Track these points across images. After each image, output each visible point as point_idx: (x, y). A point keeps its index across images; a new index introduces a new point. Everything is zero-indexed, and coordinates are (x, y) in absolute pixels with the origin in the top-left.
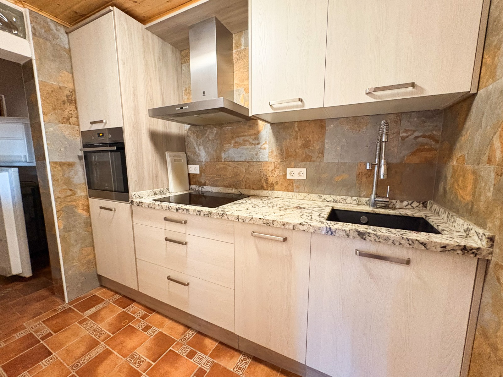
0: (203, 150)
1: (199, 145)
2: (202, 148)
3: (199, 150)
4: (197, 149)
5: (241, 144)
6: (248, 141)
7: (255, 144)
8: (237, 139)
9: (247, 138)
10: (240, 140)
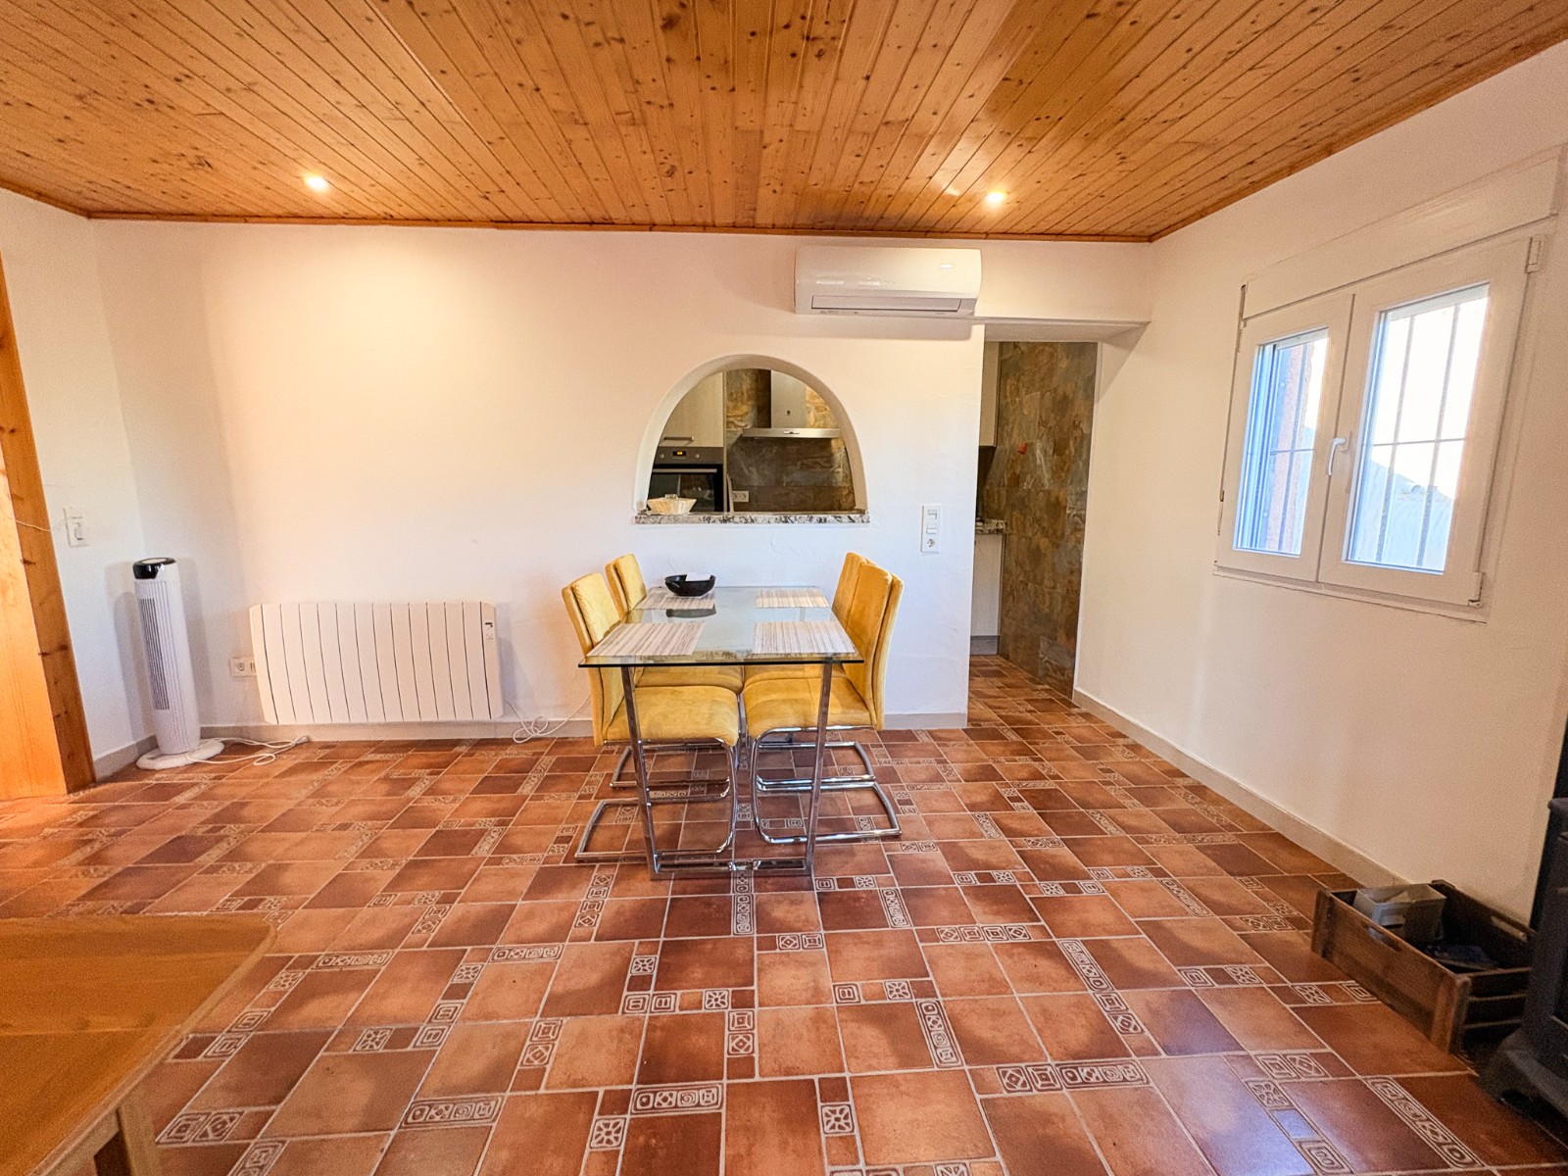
0: (755, 473)
1: (748, 466)
2: (753, 469)
3: (749, 471)
4: (746, 471)
5: (809, 467)
6: (818, 463)
7: (826, 467)
8: (805, 461)
9: (817, 460)
10: (809, 462)
